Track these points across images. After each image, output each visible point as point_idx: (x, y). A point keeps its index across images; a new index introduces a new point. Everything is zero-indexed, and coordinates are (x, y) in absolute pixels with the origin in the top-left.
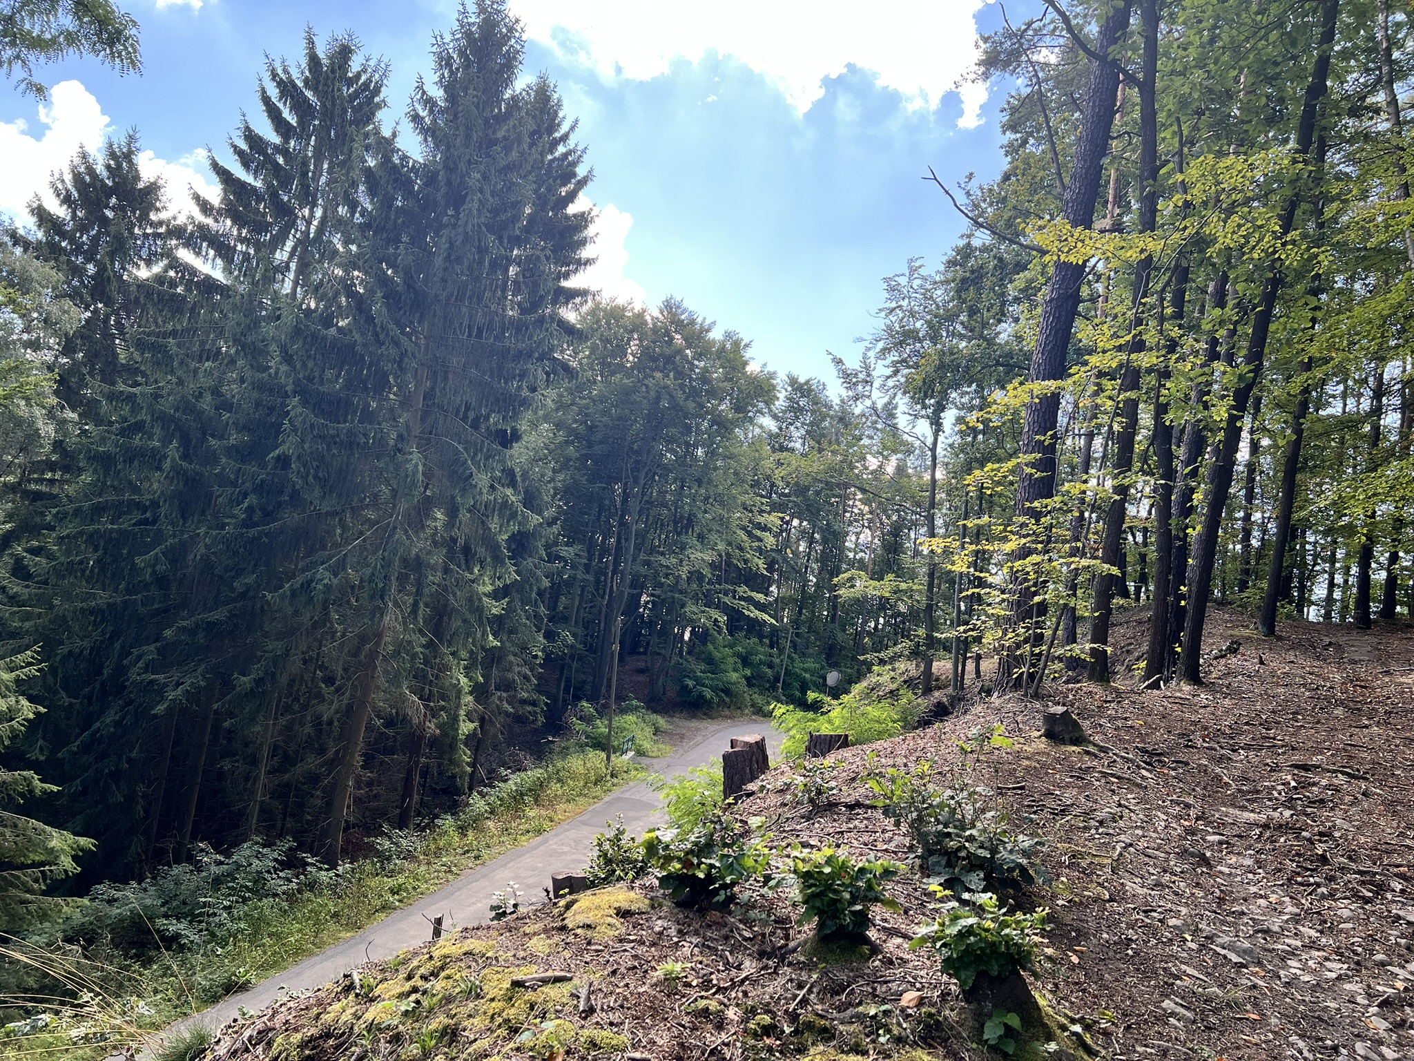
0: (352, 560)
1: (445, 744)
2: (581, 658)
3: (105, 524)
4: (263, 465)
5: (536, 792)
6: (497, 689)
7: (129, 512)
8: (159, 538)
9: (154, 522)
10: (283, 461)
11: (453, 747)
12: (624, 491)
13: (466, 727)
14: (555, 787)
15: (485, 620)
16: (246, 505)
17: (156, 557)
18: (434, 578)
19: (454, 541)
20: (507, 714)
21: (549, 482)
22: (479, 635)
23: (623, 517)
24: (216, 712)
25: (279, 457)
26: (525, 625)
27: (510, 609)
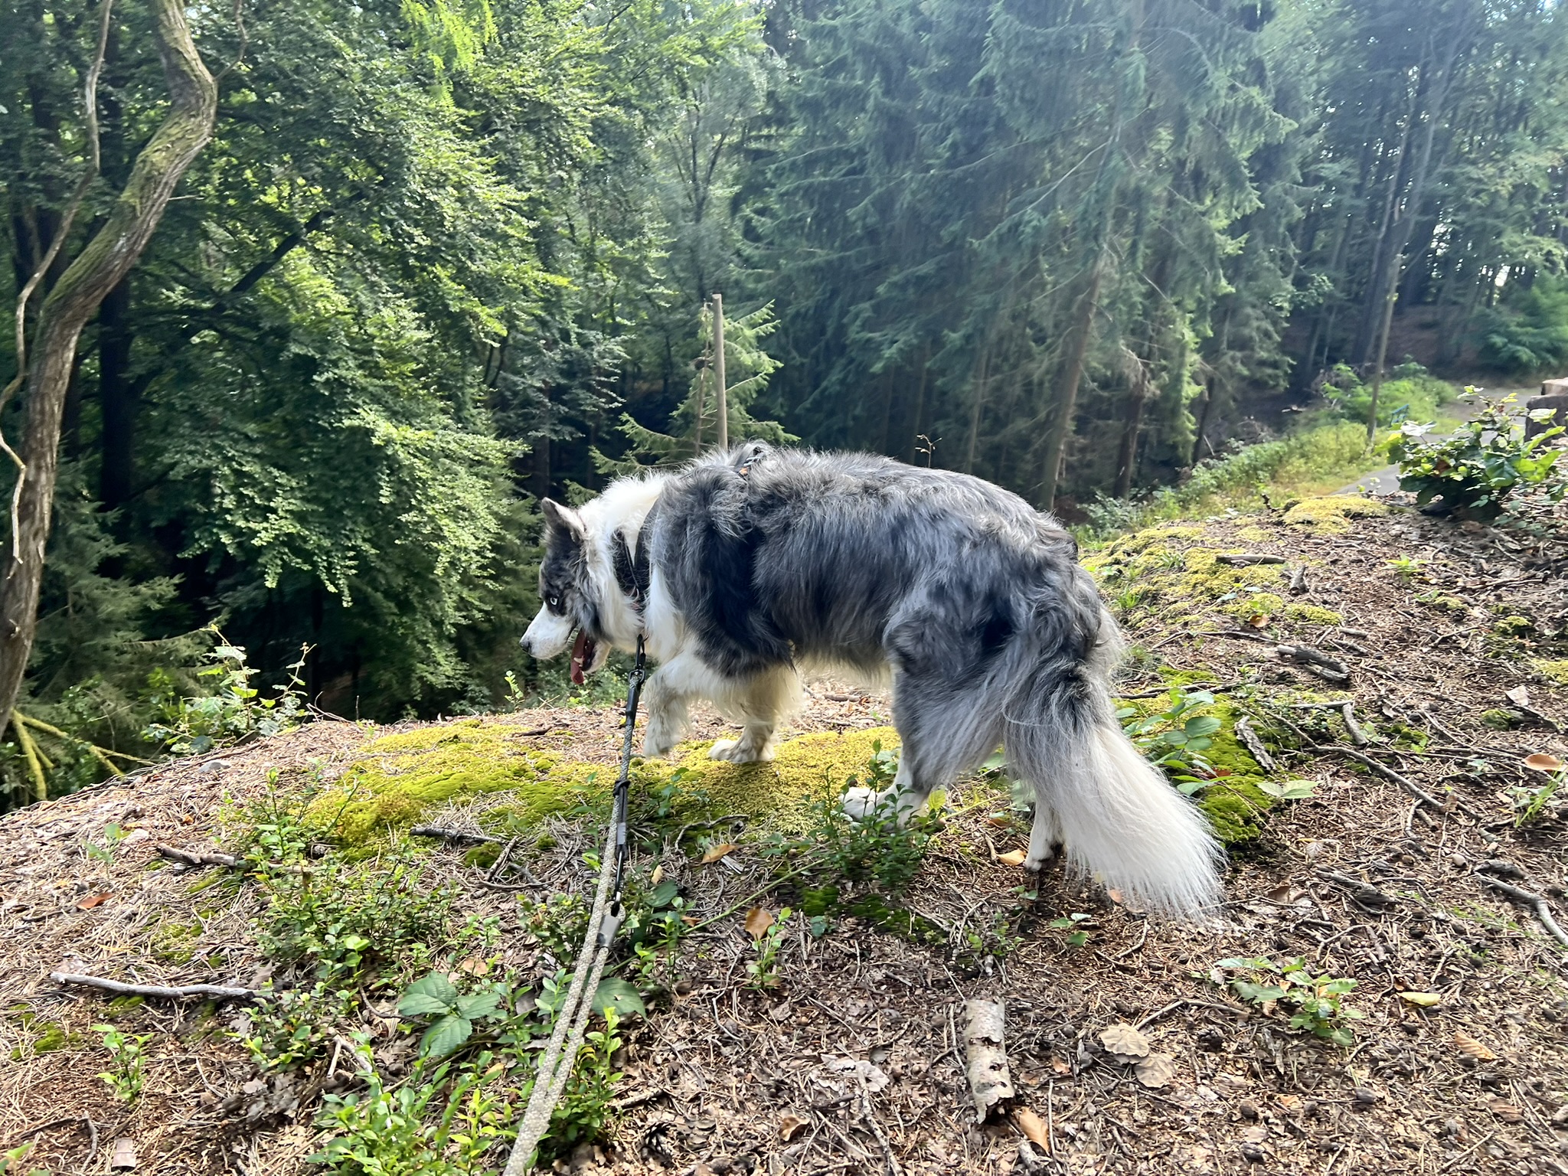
0: (1062, 198)
1: (1165, 408)
2: (1341, 309)
3: (818, 177)
4: (965, 92)
5: (1274, 467)
6: (1230, 347)
7: (837, 163)
8: (867, 189)
9: (862, 170)
10: (987, 84)
11: (1174, 412)
12: (1422, 76)
13: (1191, 390)
14: (1297, 464)
15: (1217, 263)
16: (949, 141)
17: (866, 209)
18: (1156, 213)
19: (1182, 163)
20: (1243, 378)
21: (1312, 74)
22: (1209, 278)
23: (1417, 113)
24: (929, 371)
25: (982, 81)
26: (1268, 269)
27: (1249, 249)
